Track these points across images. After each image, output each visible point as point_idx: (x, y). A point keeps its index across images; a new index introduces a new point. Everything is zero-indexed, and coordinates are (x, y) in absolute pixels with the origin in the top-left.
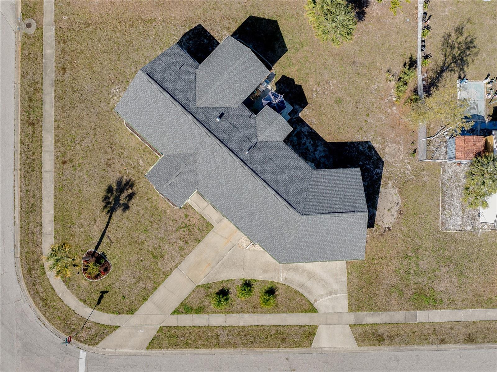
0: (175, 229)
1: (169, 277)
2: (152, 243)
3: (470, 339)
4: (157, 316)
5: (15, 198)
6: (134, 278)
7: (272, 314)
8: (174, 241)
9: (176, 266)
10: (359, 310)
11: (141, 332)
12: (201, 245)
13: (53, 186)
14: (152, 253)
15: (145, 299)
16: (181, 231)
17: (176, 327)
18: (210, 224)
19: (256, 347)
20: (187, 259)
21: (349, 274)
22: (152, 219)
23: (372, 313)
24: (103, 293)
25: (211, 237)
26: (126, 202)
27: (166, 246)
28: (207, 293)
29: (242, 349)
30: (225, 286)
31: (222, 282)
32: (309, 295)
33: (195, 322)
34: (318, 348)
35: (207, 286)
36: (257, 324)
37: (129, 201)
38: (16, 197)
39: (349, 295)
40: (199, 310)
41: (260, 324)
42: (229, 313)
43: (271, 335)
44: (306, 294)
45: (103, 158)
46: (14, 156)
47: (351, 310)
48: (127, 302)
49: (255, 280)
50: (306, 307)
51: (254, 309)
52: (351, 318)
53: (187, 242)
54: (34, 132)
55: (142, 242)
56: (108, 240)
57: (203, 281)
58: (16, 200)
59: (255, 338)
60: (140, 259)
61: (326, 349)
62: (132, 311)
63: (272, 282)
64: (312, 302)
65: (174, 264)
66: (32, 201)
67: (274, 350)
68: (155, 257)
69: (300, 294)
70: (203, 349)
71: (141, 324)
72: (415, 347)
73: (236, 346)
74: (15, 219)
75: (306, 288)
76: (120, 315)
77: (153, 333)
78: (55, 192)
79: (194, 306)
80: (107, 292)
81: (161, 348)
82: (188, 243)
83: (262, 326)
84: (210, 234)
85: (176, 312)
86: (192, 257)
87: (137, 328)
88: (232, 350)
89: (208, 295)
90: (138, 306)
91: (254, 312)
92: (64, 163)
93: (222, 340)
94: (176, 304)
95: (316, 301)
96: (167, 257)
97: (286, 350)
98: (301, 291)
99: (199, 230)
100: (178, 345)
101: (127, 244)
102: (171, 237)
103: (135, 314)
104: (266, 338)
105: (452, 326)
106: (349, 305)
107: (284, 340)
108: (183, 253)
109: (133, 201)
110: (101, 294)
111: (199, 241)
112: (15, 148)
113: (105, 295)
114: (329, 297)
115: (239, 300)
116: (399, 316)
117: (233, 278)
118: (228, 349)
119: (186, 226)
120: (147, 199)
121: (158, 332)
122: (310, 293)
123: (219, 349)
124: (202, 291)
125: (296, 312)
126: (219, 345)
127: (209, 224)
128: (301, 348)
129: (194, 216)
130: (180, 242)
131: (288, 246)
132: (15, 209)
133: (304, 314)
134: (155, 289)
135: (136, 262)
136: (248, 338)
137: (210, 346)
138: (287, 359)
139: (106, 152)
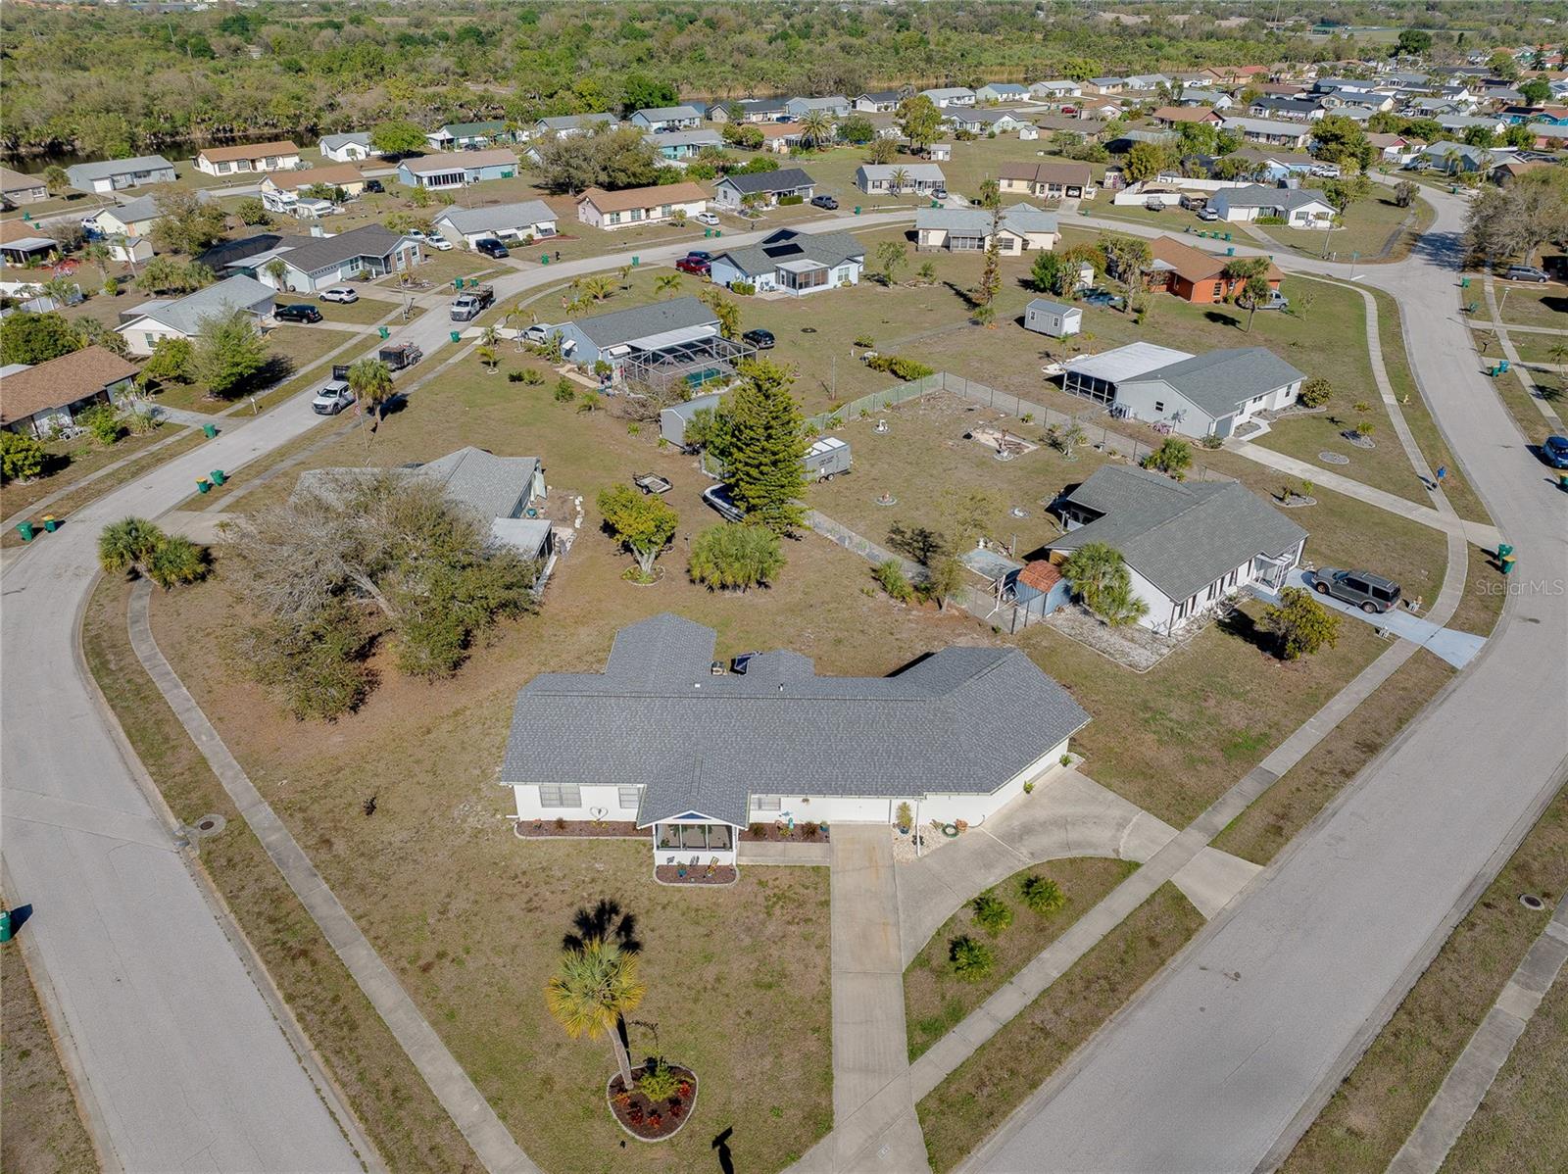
0: (761, 916)
1: (835, 1000)
2: (740, 969)
3: (1371, 749)
4: (887, 1089)
5: (332, 1114)
6: (762, 1056)
7: (1083, 920)
8: (780, 934)
9: (828, 971)
10: (1191, 819)
11: (886, 1154)
12: (837, 906)
13: (425, 1024)
14: (758, 985)
15: (828, 1077)
16: (777, 910)
17: (948, 1080)
18: (818, 867)
19: (1130, 993)
20: (834, 945)
21: (1108, 786)
22: (702, 930)
23: (1210, 809)
24: (720, 1141)
25: (839, 884)
26: (624, 940)
27: (775, 953)
28: (932, 970)
29: (1111, 1017)
30: (952, 937)
31: (938, 933)
32: (1096, 849)
33: (972, 1040)
34: (1219, 914)
35: (921, 961)
36: (1079, 953)
37: (628, 935)
38: (335, 1107)
39: (1148, 810)
40: (956, 1014)
41: (1084, 949)
42: (1013, 974)
43: (1126, 952)
44: (1090, 853)
45: (513, 908)
46: (284, 1033)
47: (1180, 827)
48: (794, 1115)
49: (990, 890)
50: (1115, 870)
51: (1044, 934)
52: (1194, 836)
53: (807, 920)
54: (314, 963)
55: (718, 980)
56: (642, 1029)
57: (905, 959)
58: (341, 1115)
59: (1106, 978)
60: (742, 1012)
61: (1232, 905)
62: (820, 1123)
63: (1018, 874)
64: (1113, 856)
65: (820, 971)
66: (386, 1084)
67: (1163, 973)
68: (770, 986)
69: (1082, 859)
70: (1048, 1079)
71: (871, 1137)
72: (1330, 807)
73: (1095, 1021)
74: (358, 1156)
75: (1079, 845)
76: (806, 1156)
77: (916, 1133)
78: (439, 1031)
79: (936, 1013)
80: (729, 1132)
81: (964, 1150)
82: (811, 920)
83: (1093, 949)
84: (834, 879)
85: (914, 1053)
86: (841, 933)
87: (868, 1153)
88: (1098, 1035)
89: (940, 974)
90: (824, 1103)
91: (1052, 939)
92: (426, 969)
93: (1061, 1030)
94: (898, 1039)
95: (1117, 851)
96: (792, 968)
97: (1180, 956)
98: (1076, 853)
99: (807, 888)
100: (992, 1114)
101: (690, 1005)
102: (767, 933)
103: (834, 1125)
104: (1123, 962)
105: (1325, 748)
106: (1168, 821)
107: (1153, 942)
108: (817, 941)
109: (638, 928)
110: (718, 1148)
111: (827, 903)
112: (276, 1019)
113: (729, 1142)
114: (1127, 831)
115: (1001, 941)
116: (1249, 786)
117: (950, 915)
118: (1090, 1038)
119: (779, 899)
120: (664, 908)
121: (922, 1121)
122: (1091, 845)
123: (1075, 1054)
124: (923, 976)
125: (1112, 889)
126: (1066, 1047)
127: (816, 869)
128: (1197, 934)
129: (778, 875)
130: (793, 928)
131: (972, 755)
132: (346, 1136)
133: (1126, 882)
134: (828, 1042)
135: (738, 1025)
136: (1095, 987)
137: (1053, 1062)
138: (1203, 969)
139: (512, 896)
